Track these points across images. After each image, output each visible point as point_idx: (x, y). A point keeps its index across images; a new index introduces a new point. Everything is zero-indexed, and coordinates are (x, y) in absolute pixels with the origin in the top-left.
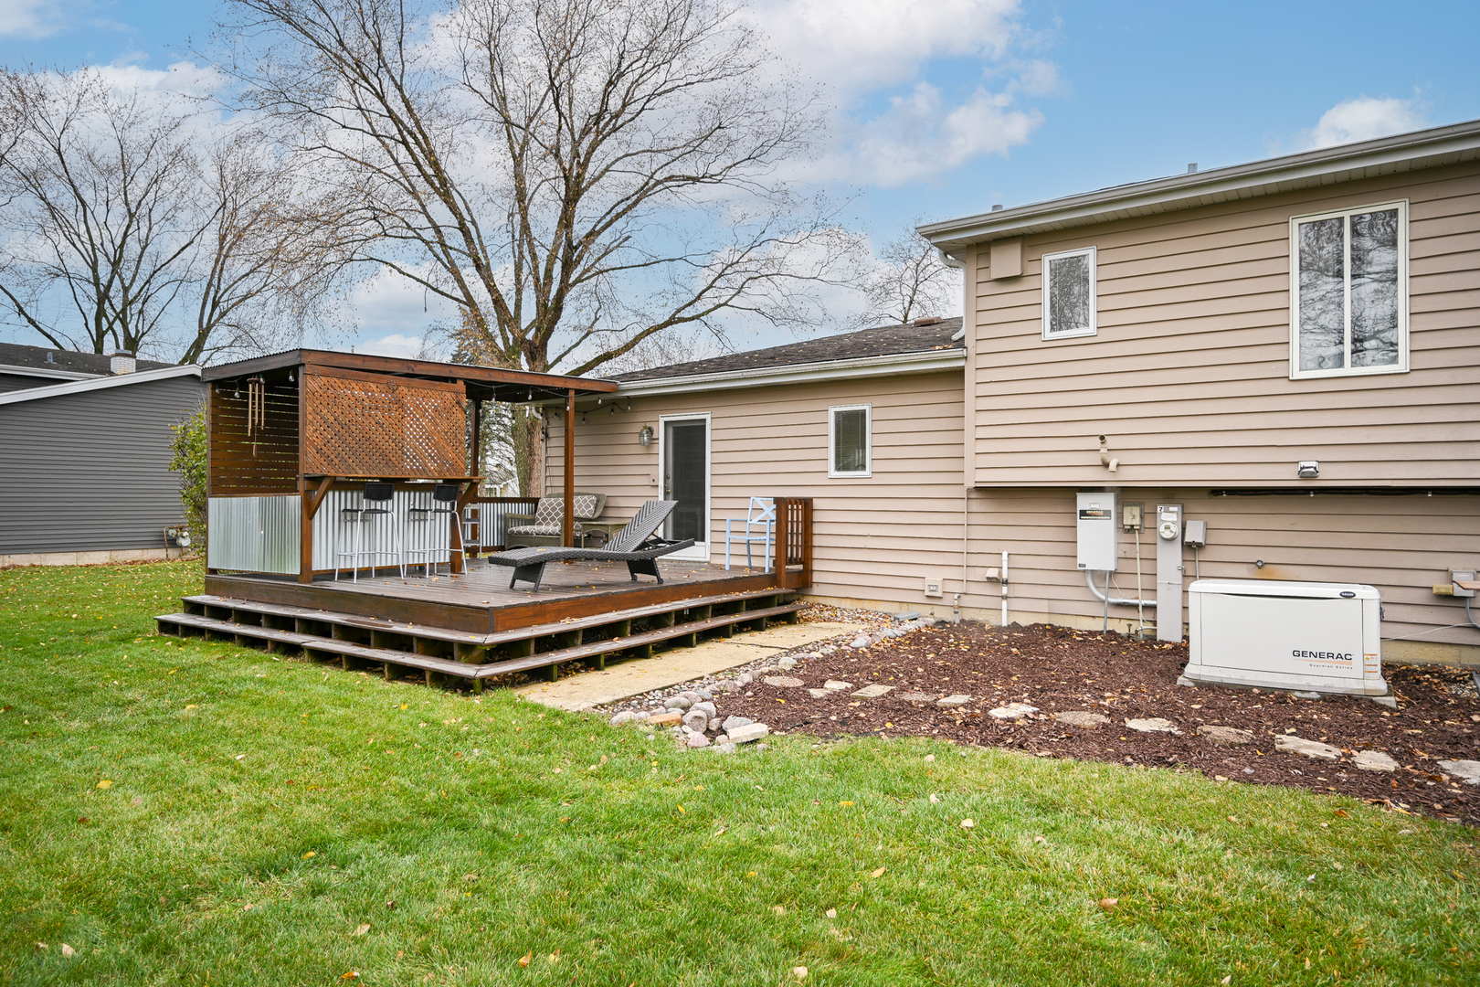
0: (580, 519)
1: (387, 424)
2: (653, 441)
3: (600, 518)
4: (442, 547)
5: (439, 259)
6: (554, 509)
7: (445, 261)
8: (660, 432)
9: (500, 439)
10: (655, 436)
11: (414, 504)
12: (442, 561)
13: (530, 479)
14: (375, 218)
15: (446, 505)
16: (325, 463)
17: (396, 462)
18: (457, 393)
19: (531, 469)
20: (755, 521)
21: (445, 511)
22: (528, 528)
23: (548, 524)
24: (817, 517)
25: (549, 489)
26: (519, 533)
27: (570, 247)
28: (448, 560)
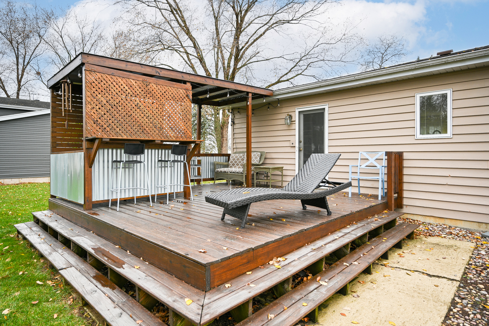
0: (254, 165)
1: (142, 107)
2: (292, 122)
3: (263, 164)
4: (179, 183)
5: (187, 63)
6: (238, 159)
7: (189, 64)
8: (296, 117)
9: (210, 134)
10: (293, 120)
11: (161, 157)
12: (179, 191)
13: (222, 147)
14: (160, 41)
15: (181, 158)
16: (100, 130)
17: (149, 131)
18: (187, 90)
19: (222, 143)
20: (363, 166)
21: (181, 161)
22: (226, 169)
23: (235, 167)
24: (406, 164)
25: (235, 150)
26: (221, 172)
27: (238, 51)
28: (182, 190)
